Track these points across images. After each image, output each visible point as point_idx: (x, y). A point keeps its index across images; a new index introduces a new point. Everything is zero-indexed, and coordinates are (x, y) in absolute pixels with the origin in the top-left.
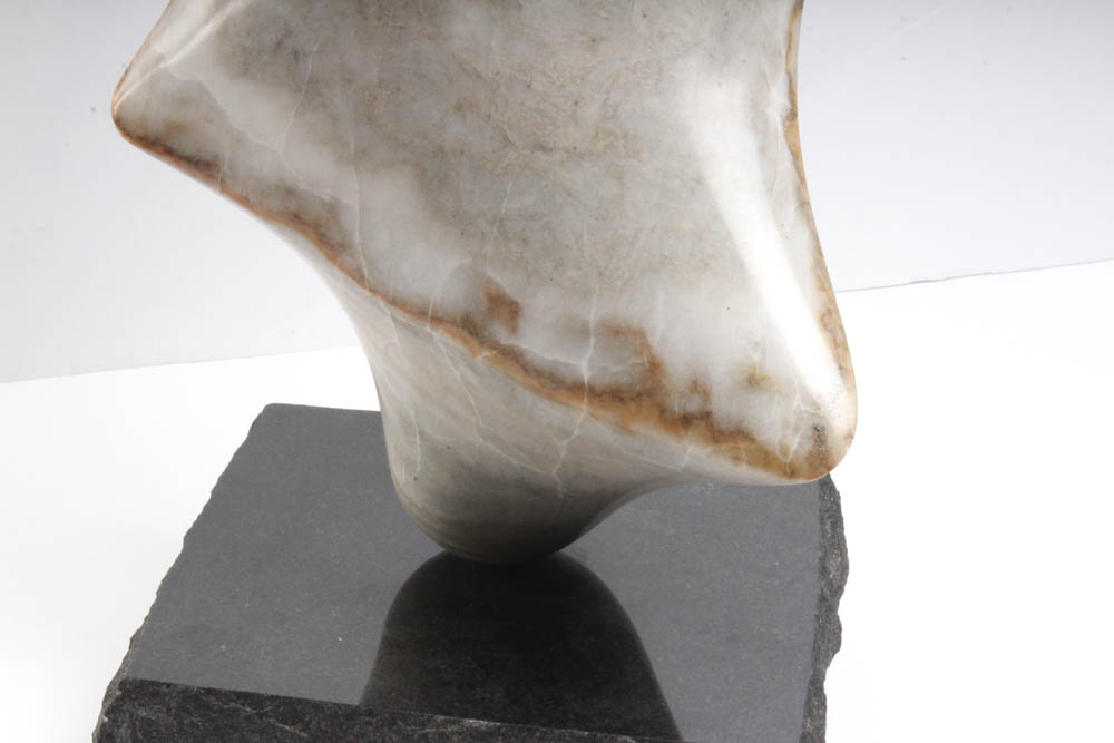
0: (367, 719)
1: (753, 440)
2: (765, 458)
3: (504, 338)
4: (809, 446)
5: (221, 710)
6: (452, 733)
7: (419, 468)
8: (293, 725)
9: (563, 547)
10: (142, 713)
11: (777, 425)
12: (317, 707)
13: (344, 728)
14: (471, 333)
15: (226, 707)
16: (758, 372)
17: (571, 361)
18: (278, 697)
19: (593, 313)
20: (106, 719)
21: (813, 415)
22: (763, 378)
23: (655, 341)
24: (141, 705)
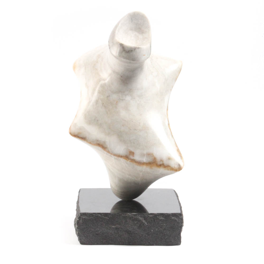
1: (170, 167)
2: (172, 169)
3: (132, 158)
4: (178, 167)
8: (106, 217)
11: (173, 164)
12: (110, 214)
14: (127, 158)
15: (96, 215)
17: (142, 159)
19: (145, 152)
22: (171, 158)
23: (155, 155)
24: (83, 216)
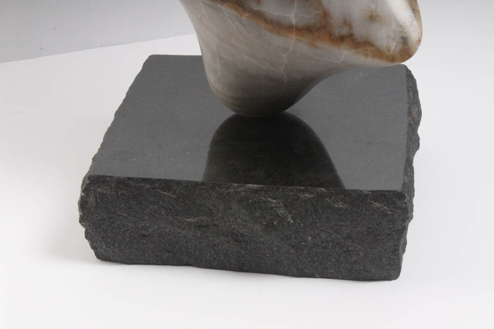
0: (202, 187)
1: (373, 46)
2: (379, 53)
3: (255, 7)
4: (400, 46)
5: (135, 187)
6: (241, 191)
7: (219, 73)
8: (168, 192)
9: (287, 109)
10: (99, 190)
11: (384, 38)
12: (179, 183)
13: (192, 192)
14: (239, 5)
15: (137, 185)
16: (374, 14)
17: (286, 15)
18: (161, 180)
20: (83, 194)
21: (401, 32)
22: (377, 16)
23: (325, 2)
24: (99, 187)
